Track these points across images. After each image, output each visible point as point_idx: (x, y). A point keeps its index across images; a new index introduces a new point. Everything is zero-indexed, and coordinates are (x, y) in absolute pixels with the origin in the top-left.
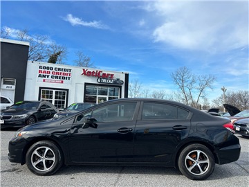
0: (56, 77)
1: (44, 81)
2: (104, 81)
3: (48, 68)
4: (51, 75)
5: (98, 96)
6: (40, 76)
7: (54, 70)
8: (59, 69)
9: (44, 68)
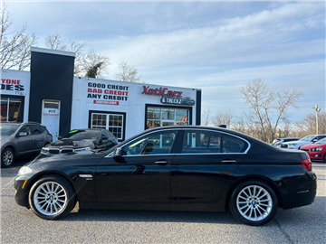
0: (110, 97)
1: (95, 102)
2: (170, 101)
3: (99, 85)
4: (103, 94)
5: (162, 121)
6: (89, 96)
7: (106, 88)
8: (113, 87)
9: (95, 85)
